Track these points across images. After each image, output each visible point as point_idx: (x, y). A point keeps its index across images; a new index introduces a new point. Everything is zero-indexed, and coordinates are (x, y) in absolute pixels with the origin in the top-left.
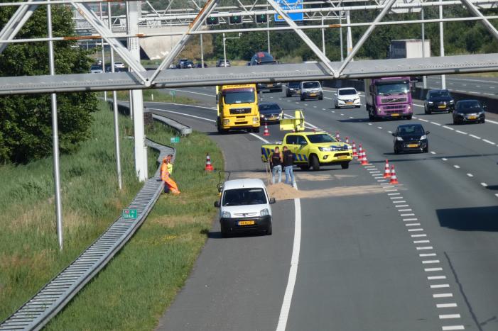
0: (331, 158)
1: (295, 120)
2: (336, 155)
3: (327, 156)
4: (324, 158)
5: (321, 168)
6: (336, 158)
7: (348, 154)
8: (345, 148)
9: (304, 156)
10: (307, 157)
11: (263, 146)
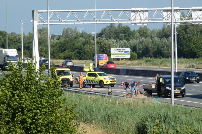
0: (109, 83)
1: (90, 67)
2: (111, 81)
3: (107, 82)
4: (106, 82)
5: (104, 86)
6: (111, 83)
7: (115, 81)
8: (114, 79)
9: (97, 81)
10: (98, 82)
11: (76, 77)
